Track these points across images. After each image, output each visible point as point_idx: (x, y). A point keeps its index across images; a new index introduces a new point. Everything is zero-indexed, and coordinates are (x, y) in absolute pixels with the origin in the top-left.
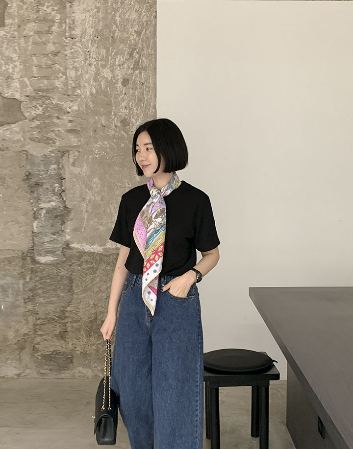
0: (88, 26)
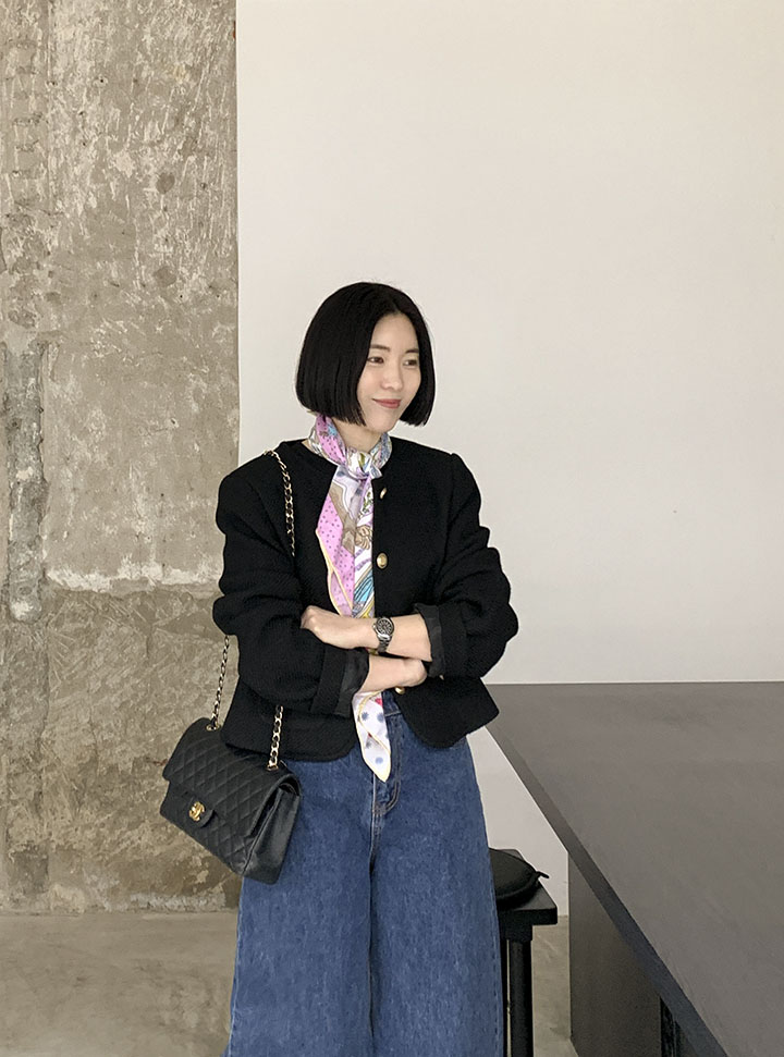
0: (81, 57)
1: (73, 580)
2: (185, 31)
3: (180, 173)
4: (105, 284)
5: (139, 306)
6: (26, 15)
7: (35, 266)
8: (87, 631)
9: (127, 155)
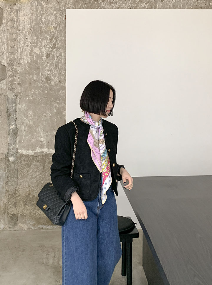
0: (26, 24)
1: (25, 152)
2: (53, 18)
3: (52, 53)
4: (33, 81)
5: (41, 86)
6: (12, 14)
7: (15, 76)
8: (28, 164)
9: (38, 49)
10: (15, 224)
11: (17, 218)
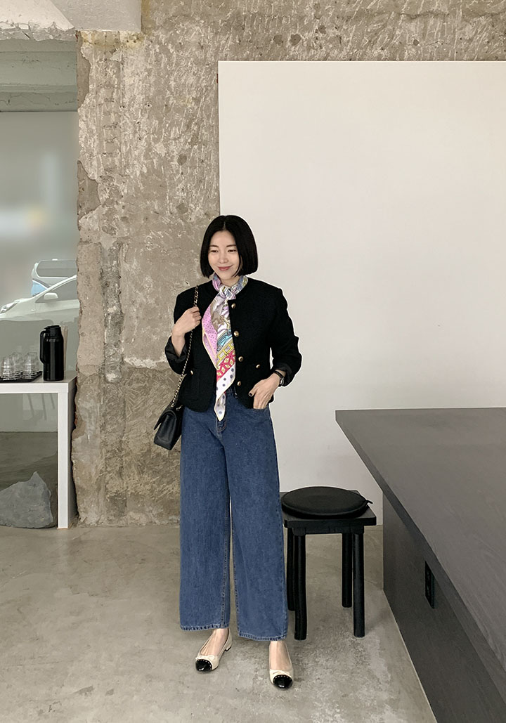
0: (137, 93)
1: (138, 363)
2: (192, 80)
3: (190, 154)
4: (152, 212)
5: (169, 224)
6: (109, 71)
7: (115, 203)
8: (144, 387)
9: (162, 145)
10: (121, 513)
11: (125, 501)
